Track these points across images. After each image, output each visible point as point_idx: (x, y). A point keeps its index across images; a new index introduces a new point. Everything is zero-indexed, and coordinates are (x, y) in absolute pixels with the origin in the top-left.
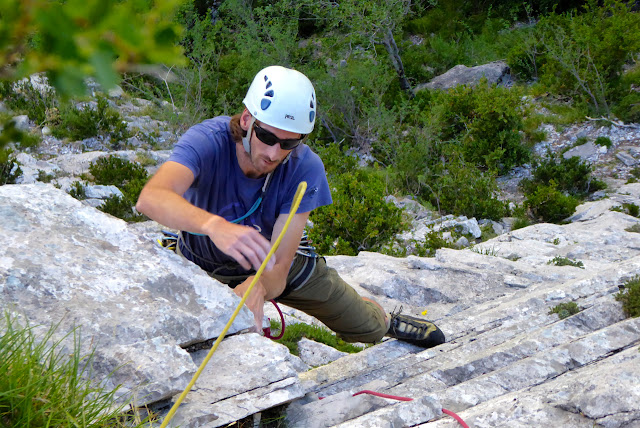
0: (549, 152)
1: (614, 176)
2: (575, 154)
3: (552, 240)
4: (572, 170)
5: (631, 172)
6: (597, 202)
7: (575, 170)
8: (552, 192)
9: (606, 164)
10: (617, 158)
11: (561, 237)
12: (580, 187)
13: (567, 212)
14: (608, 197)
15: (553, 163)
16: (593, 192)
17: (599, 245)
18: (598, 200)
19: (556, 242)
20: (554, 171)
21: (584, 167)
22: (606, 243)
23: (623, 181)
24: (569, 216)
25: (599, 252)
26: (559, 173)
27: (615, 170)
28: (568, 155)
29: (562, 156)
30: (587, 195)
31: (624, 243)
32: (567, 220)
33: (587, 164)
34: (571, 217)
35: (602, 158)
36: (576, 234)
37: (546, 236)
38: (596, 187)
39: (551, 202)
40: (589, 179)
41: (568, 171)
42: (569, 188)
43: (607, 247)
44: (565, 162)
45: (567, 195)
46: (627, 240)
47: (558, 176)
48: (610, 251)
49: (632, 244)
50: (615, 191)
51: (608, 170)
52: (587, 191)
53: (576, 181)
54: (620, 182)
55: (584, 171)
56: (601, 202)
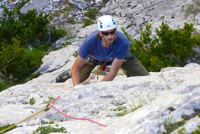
0: (6, 10)
1: (71, 22)
2: (31, 8)
3: (28, 100)
4: (31, 24)
5: (86, 15)
6: (61, 50)
7: (34, 23)
8: (17, 48)
9: (61, 11)
10: (71, 4)
11: (36, 96)
12: (41, 38)
13: (34, 65)
14: (69, 44)
15: (11, 21)
16: (54, 41)
17: (73, 100)
18: (61, 48)
19: (32, 102)
20: (15, 28)
21: (41, 19)
22: (80, 97)
23: (80, 25)
24: (37, 69)
25: (75, 107)
26: (19, 30)
27: (70, 16)
28: (24, 10)
29: (19, 13)
30: (50, 45)
31: (96, 93)
32: (36, 73)
33: (44, 15)
34: (39, 70)
35: (56, 7)
36: (49, 89)
37: (21, 98)
38: (56, 36)
39: (18, 59)
40: (49, 29)
41: (27, 26)
42: (31, 42)
43: (82, 100)
44: (24, 18)
45: (31, 49)
46: (98, 90)
47: (20, 32)
48: (85, 104)
49: (103, 94)
50: (75, 36)
51: (65, 17)
52: (49, 42)
53: (37, 33)
54: (78, 26)
55: (43, 22)
56: (65, 50)
